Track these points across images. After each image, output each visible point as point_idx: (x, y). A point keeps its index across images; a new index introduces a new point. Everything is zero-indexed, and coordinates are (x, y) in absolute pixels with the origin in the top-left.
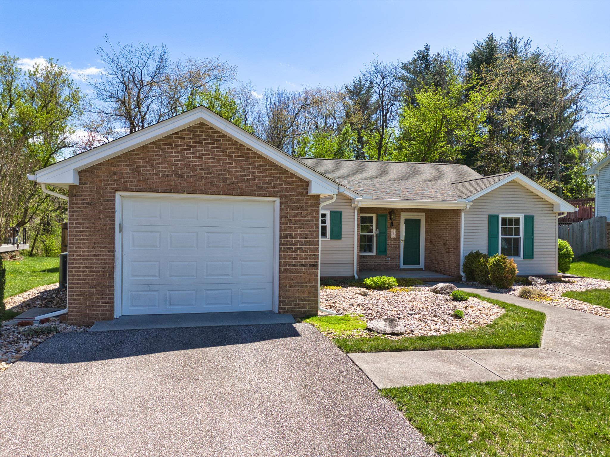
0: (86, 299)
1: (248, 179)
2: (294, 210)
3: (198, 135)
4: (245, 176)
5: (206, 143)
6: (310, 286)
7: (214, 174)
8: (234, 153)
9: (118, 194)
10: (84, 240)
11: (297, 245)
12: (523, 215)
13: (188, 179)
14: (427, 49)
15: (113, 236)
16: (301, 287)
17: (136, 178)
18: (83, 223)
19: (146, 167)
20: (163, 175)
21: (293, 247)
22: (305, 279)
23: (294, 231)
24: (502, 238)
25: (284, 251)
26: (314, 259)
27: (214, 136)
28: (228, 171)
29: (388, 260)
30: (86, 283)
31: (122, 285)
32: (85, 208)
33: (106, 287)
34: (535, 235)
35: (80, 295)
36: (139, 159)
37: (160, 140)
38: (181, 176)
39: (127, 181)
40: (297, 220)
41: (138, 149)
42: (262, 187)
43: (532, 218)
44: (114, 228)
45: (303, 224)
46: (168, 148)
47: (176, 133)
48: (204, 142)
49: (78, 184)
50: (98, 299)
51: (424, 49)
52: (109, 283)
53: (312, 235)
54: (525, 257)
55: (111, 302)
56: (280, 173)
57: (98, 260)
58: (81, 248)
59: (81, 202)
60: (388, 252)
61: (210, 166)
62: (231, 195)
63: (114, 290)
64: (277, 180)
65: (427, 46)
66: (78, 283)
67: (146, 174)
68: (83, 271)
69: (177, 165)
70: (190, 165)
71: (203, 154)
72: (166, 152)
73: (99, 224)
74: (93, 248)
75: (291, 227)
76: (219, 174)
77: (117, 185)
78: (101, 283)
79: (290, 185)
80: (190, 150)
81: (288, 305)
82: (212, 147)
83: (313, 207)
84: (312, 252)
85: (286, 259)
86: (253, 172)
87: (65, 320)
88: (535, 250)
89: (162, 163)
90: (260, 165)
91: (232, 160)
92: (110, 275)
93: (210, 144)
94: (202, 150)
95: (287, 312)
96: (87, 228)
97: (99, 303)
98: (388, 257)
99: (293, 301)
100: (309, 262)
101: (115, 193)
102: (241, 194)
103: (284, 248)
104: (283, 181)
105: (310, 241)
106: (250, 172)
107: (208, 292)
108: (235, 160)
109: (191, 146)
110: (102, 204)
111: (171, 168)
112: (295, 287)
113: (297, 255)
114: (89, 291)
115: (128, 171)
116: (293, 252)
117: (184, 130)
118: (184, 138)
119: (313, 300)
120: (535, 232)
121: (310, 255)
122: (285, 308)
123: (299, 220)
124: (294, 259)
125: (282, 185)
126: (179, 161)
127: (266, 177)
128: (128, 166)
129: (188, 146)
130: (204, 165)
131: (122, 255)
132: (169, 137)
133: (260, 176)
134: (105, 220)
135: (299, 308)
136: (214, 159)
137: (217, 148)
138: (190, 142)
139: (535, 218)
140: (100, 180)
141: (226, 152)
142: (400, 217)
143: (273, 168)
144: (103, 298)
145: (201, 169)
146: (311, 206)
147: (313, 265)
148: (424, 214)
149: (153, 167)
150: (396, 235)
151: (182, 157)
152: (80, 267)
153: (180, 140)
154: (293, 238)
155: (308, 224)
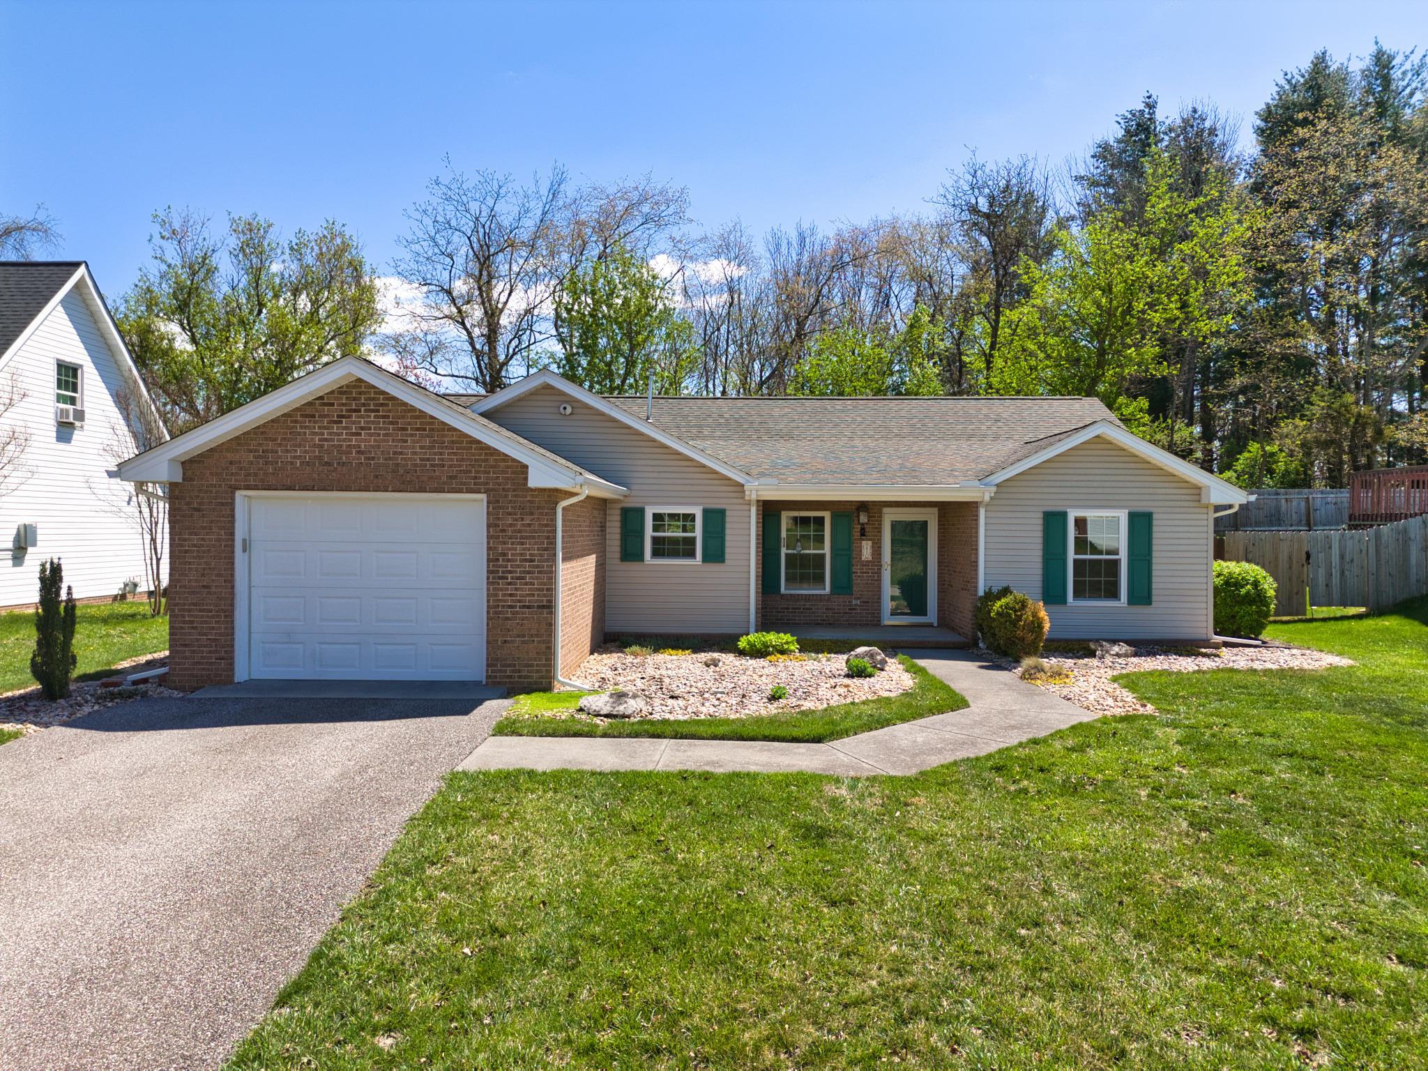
0: (194, 652)
1: (432, 465)
2: (510, 514)
3: (355, 399)
4: (428, 459)
5: (365, 411)
6: (539, 642)
7: (379, 459)
8: (409, 424)
9: (239, 494)
10: (190, 563)
11: (516, 572)
12: (1127, 511)
13: (339, 468)
14: (1151, 106)
15: (232, 558)
16: (523, 642)
17: (262, 469)
18: (189, 539)
19: (277, 452)
20: (302, 463)
21: (510, 576)
22: (530, 629)
23: (510, 549)
24: (1075, 561)
25: (493, 583)
26: (545, 596)
27: (379, 399)
28: (401, 453)
29: (856, 605)
30: (193, 628)
31: (250, 633)
32: (192, 516)
33: (221, 635)
34: (1154, 554)
35: (186, 645)
36: (266, 439)
37: (297, 409)
38: (328, 464)
39: (249, 475)
40: (514, 531)
41: (264, 425)
42: (455, 477)
43: (1148, 517)
44: (233, 546)
45: (527, 537)
46: (310, 422)
47: (321, 398)
48: (363, 409)
49: (181, 481)
50: (210, 652)
51: (1141, 106)
52: (226, 628)
53: (541, 555)
54: (1132, 600)
55: (229, 659)
56: (486, 454)
57: (209, 593)
58: (186, 575)
59: (185, 507)
60: (854, 589)
61: (372, 446)
62: (407, 491)
63: (233, 640)
64: (480, 466)
65: (1149, 97)
66: (182, 628)
67: (277, 463)
68: (189, 611)
69: (322, 446)
70: (341, 446)
71: (362, 428)
72: (306, 427)
73: (210, 540)
74: (203, 575)
75: (505, 543)
76: (386, 459)
77: (236, 480)
78: (213, 628)
79: (503, 472)
80: (341, 422)
81: (500, 671)
82: (375, 417)
83: (543, 508)
84: (542, 584)
85: (496, 595)
86: (441, 454)
87: (165, 681)
88: (1154, 586)
89: (300, 445)
90: (453, 442)
91: (406, 436)
92: (226, 617)
93: (373, 411)
94: (360, 422)
95: (499, 683)
96: (195, 546)
97: (211, 658)
98: (857, 599)
99: (510, 665)
100: (537, 601)
101: (233, 493)
102: (422, 490)
103: (494, 578)
104: (491, 467)
105: (538, 566)
106: (435, 454)
107: (380, 647)
108: (412, 435)
109: (343, 416)
110: (214, 510)
111: (314, 451)
112: (512, 642)
113: (516, 589)
114: (197, 640)
115: (251, 459)
116: (510, 584)
117: (332, 392)
118: (333, 404)
119: (544, 665)
120: (1154, 548)
121: (539, 590)
122: (496, 677)
123: (520, 531)
124: (511, 595)
125: (489, 473)
126: (326, 440)
127: (462, 460)
128: (251, 451)
129: (338, 416)
130: (363, 445)
131: (250, 587)
132: (310, 404)
133: (452, 460)
134: (219, 534)
135: (520, 677)
136: (379, 435)
137: (383, 417)
138: (342, 411)
139: (1155, 516)
140: (211, 474)
141: (398, 423)
142: (881, 517)
143: (474, 446)
144: (216, 651)
145: (358, 452)
146: (538, 508)
147: (543, 607)
148: (935, 510)
149: (287, 451)
150: (873, 554)
151: (330, 434)
152: (184, 604)
153: (326, 408)
154: (508, 560)
155: (534, 537)
